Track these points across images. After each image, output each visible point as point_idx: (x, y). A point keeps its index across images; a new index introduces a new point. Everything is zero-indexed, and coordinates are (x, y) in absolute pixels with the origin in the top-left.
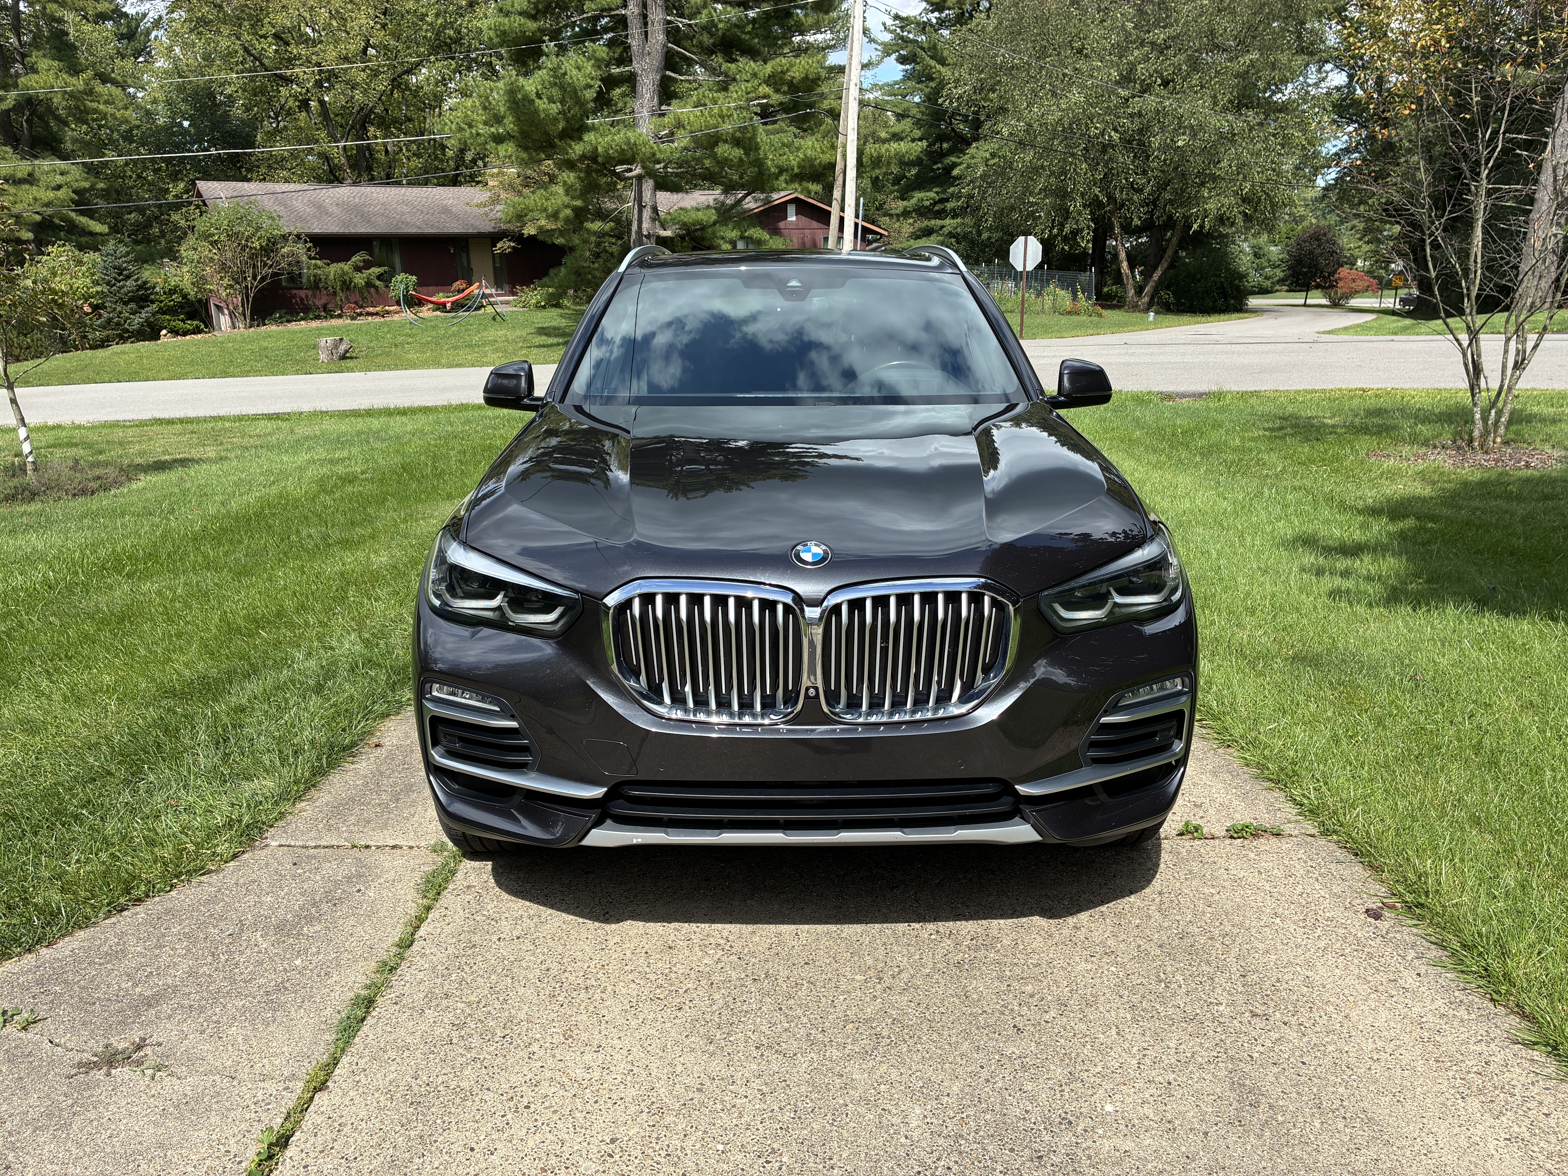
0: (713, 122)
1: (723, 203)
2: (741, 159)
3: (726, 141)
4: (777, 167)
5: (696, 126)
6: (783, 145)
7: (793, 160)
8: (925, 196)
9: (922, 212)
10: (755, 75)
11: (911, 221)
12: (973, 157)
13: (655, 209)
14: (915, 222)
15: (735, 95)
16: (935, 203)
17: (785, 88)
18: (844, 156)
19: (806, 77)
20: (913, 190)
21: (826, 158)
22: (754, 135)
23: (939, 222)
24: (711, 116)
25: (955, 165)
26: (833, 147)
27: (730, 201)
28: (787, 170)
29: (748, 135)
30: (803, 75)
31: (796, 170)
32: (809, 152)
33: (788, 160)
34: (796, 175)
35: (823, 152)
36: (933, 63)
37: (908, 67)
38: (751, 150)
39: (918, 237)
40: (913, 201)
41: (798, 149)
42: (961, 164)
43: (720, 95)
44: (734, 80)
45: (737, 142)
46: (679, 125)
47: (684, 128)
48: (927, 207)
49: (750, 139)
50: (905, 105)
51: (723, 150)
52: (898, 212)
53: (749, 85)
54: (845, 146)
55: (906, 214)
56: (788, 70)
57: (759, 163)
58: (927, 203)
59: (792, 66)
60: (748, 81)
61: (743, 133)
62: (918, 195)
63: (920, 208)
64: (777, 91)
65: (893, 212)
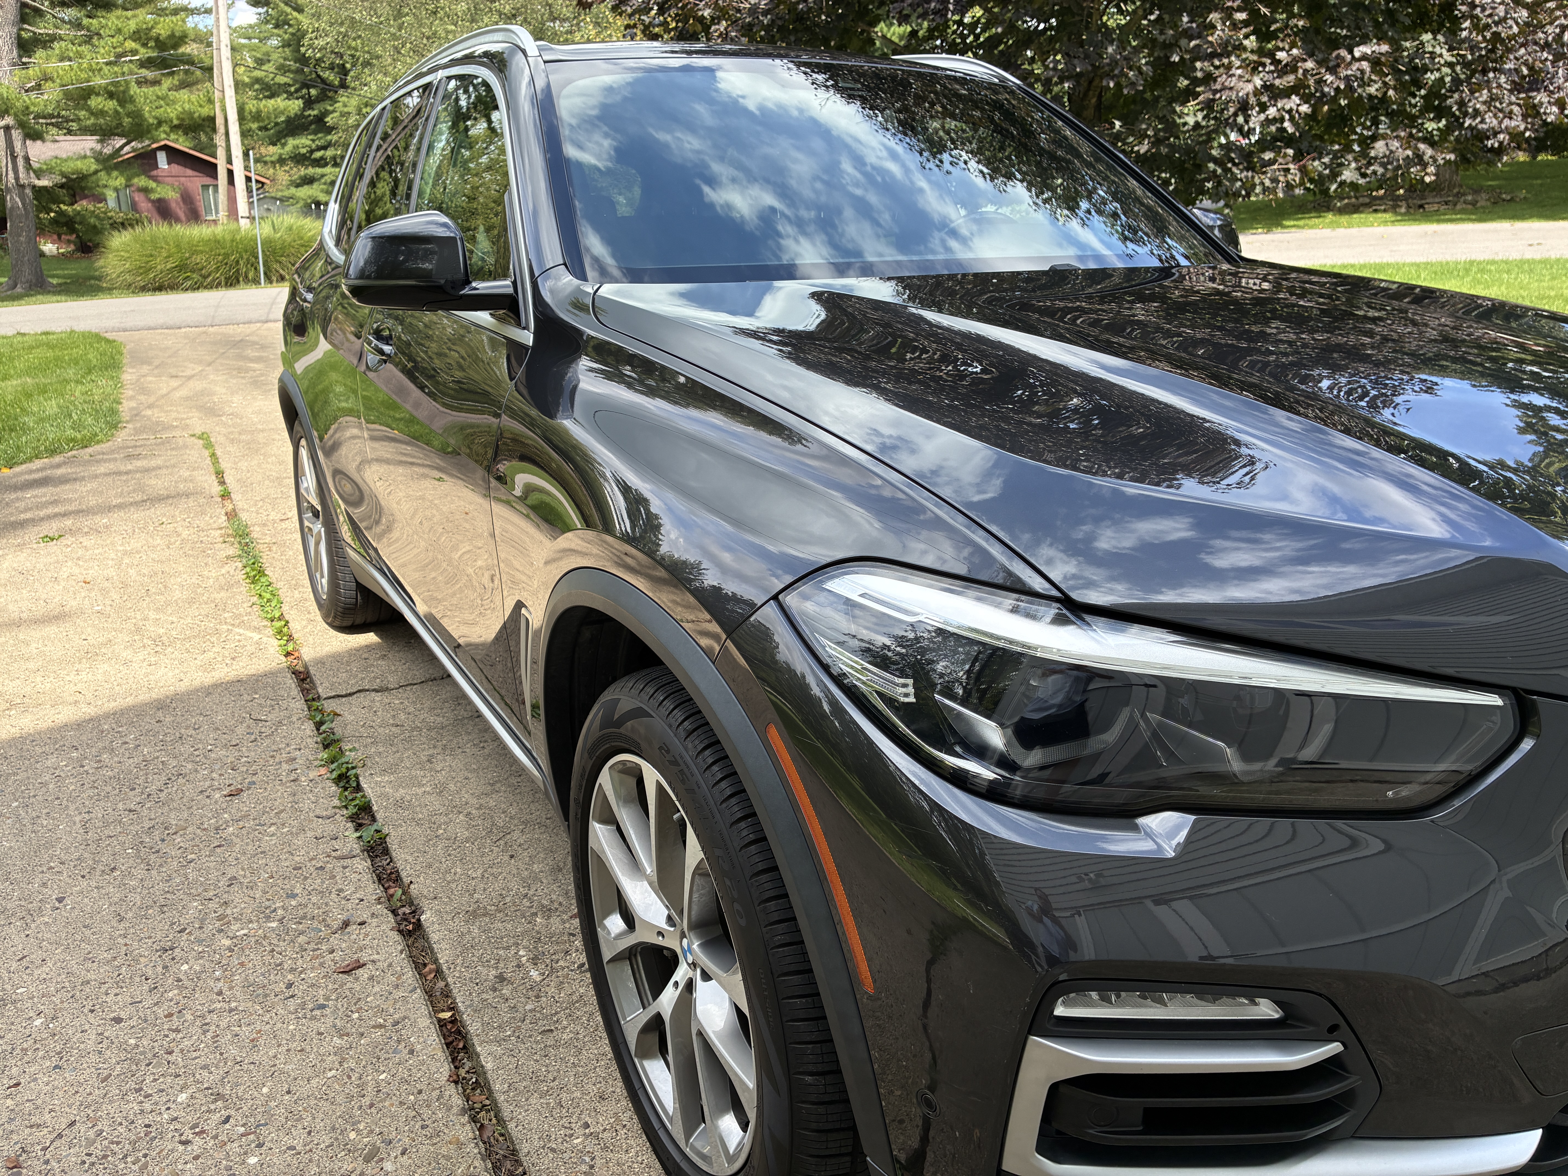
0: (83, 75)
1: (101, 153)
2: (116, 111)
3: (98, 94)
4: (156, 118)
5: (66, 80)
6: (158, 97)
7: (172, 113)
8: (302, 142)
9: (300, 159)
10: (119, 31)
11: (287, 168)
12: (345, 106)
13: (27, 159)
14: (291, 168)
15: (102, 51)
16: (312, 152)
17: (152, 44)
18: (224, 110)
19: (172, 36)
20: (286, 136)
21: (205, 111)
22: (128, 88)
23: (319, 171)
24: (81, 70)
25: (326, 113)
26: (210, 101)
27: (108, 151)
28: (166, 122)
29: (122, 88)
30: (169, 33)
31: (176, 122)
32: (187, 106)
33: (166, 112)
34: (175, 126)
35: (201, 106)
36: (288, 10)
37: (260, 10)
38: (125, 102)
39: (298, 186)
40: (289, 148)
41: (174, 102)
42: (334, 111)
43: (84, 49)
44: (98, 34)
45: (111, 95)
46: (47, 78)
47: (54, 82)
48: (304, 155)
49: (124, 92)
50: (264, 49)
51: (95, 102)
52: (273, 159)
53: (114, 40)
54: (223, 101)
55: (281, 161)
56: (152, 27)
57: (137, 115)
58: (304, 151)
59: (156, 23)
60: (113, 36)
61: (115, 86)
62: (292, 142)
63: (296, 156)
64: (145, 45)
65: (268, 159)
